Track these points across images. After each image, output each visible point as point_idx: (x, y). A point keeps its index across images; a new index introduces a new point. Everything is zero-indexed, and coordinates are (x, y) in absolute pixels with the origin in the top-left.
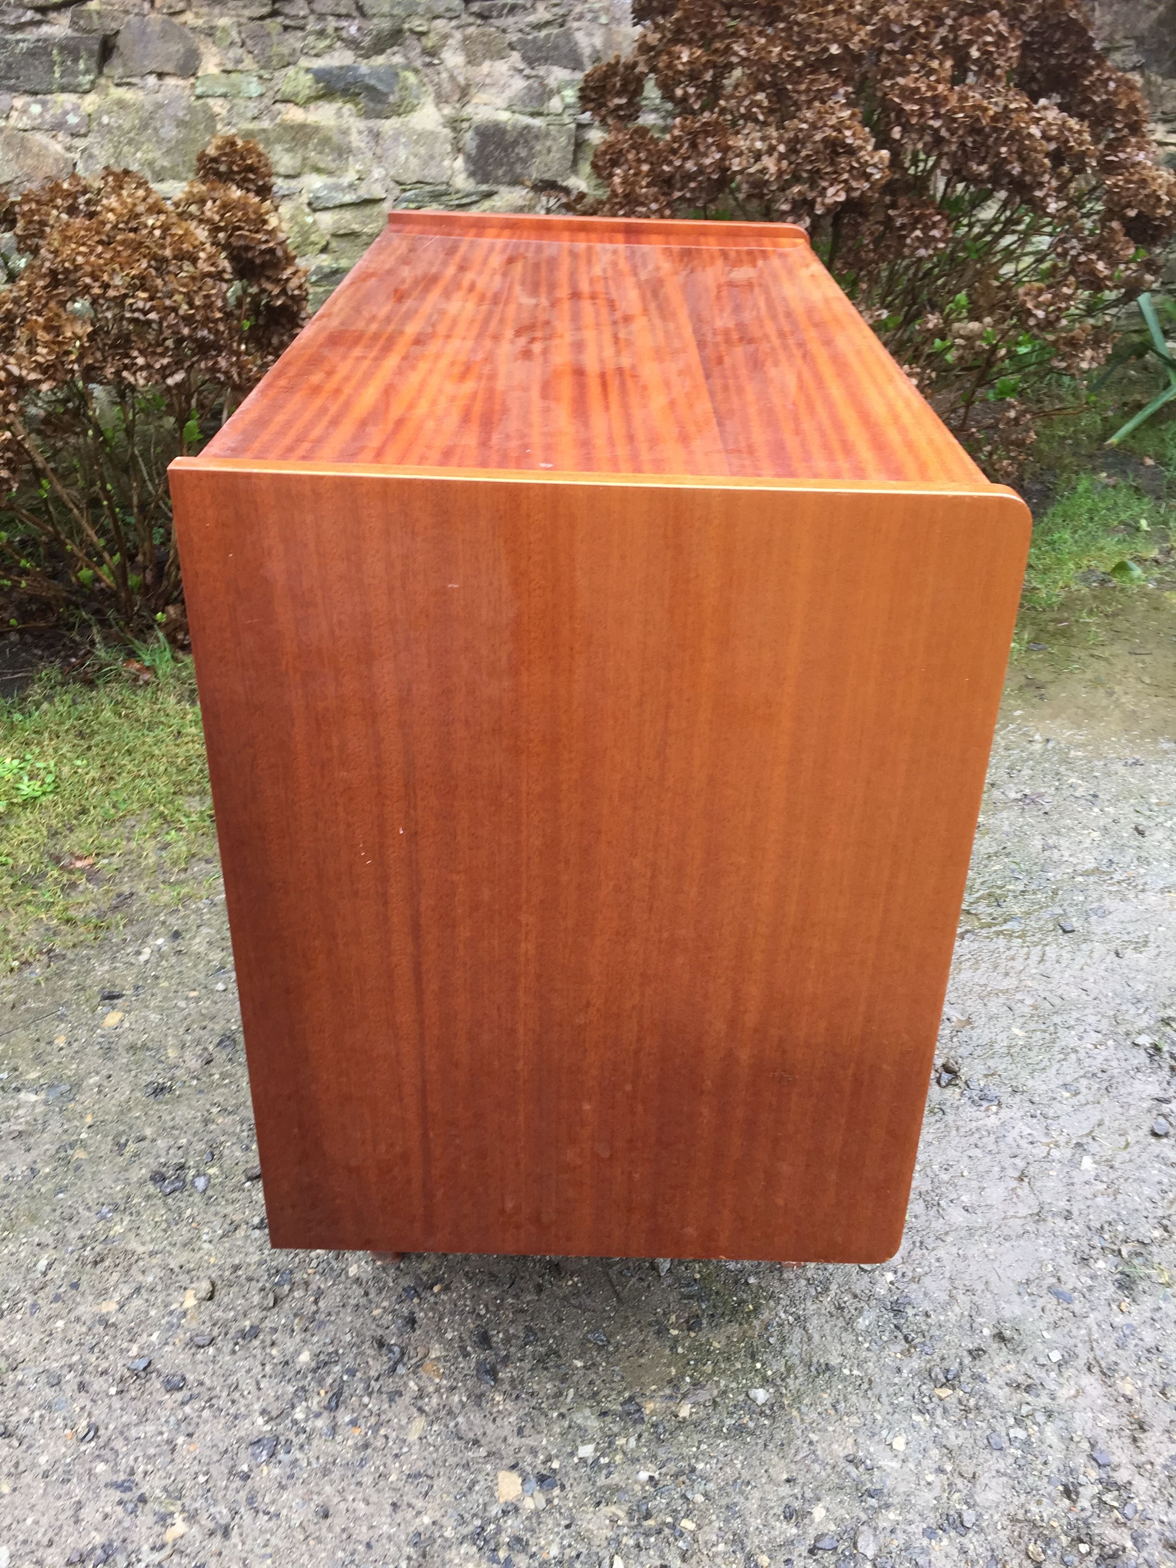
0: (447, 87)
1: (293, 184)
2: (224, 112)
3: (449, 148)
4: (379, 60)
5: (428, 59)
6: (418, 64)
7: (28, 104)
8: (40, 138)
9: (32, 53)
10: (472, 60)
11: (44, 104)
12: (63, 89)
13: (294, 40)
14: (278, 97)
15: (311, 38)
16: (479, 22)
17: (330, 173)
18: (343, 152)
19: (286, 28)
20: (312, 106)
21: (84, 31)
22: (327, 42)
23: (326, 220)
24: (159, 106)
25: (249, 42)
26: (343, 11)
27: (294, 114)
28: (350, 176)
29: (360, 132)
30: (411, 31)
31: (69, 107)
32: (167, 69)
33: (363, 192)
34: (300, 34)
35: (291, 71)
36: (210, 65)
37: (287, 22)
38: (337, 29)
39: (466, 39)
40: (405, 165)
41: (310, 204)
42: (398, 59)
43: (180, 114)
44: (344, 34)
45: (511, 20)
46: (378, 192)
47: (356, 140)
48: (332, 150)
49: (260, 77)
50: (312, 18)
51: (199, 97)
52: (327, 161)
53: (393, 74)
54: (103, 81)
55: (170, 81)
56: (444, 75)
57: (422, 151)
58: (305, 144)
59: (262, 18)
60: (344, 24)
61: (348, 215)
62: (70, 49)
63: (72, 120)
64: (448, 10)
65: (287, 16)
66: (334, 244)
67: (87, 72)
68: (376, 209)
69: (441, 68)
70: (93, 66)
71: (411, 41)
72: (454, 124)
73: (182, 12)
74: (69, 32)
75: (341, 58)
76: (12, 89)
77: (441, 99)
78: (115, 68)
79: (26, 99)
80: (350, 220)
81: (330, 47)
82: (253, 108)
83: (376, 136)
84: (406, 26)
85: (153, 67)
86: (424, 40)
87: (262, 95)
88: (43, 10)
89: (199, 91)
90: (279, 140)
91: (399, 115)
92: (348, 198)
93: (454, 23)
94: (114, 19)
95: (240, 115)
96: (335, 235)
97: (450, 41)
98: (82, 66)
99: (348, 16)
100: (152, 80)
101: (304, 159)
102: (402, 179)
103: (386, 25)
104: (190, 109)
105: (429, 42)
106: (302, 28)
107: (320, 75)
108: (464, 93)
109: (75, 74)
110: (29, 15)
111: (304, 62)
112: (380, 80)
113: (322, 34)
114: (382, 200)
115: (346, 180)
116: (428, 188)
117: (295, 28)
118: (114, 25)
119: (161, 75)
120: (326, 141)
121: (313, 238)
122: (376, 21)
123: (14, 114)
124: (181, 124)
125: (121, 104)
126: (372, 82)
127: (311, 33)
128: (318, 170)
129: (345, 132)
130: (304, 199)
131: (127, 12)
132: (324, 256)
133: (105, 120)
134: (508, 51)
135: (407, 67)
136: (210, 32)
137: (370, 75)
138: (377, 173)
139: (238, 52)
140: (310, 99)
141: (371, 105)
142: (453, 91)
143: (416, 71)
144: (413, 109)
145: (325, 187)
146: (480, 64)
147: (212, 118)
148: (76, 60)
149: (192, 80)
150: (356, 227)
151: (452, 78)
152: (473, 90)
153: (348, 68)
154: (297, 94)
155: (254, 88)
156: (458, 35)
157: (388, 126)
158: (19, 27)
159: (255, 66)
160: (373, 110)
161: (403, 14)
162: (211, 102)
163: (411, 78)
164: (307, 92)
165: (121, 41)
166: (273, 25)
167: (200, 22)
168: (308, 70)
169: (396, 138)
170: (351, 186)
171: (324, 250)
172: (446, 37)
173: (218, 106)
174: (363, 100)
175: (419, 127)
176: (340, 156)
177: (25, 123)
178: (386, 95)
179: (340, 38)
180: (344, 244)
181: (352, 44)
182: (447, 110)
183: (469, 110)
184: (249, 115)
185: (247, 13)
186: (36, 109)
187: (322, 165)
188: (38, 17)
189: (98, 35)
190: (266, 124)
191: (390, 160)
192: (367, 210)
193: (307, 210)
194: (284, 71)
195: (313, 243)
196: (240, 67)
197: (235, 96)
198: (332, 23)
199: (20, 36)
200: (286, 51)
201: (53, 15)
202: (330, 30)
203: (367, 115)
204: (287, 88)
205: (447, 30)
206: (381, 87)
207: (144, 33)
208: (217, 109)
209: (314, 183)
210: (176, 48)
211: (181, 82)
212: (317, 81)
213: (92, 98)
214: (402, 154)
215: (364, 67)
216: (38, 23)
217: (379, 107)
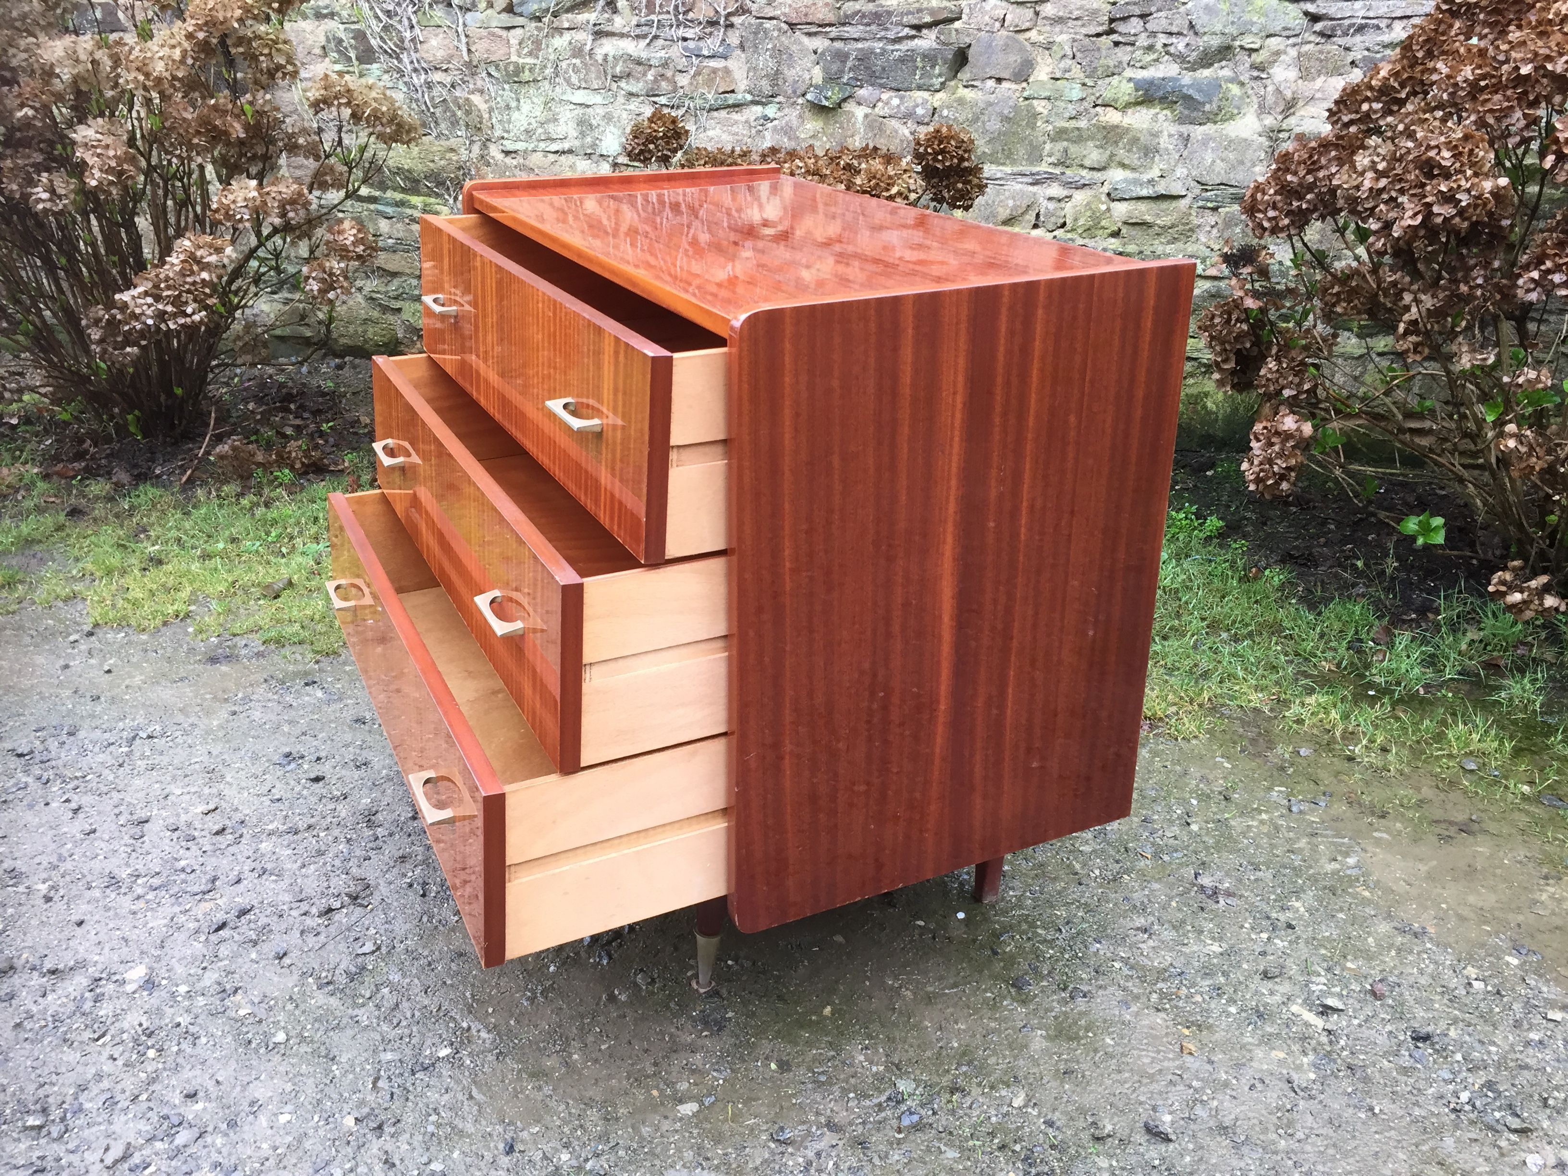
0: (1270, 99)
1: (1097, 175)
2: (1045, 112)
3: (1263, 155)
4: (1206, 73)
5: (1256, 74)
6: (1244, 78)
7: (891, 98)
8: (894, 123)
9: (902, 60)
10: (1305, 75)
11: (902, 98)
12: (920, 88)
13: (1124, 55)
14: (1099, 102)
15: (1139, 53)
16: (1318, 40)
17: (1134, 169)
18: (1150, 152)
19: (1117, 44)
20: (1130, 111)
21: (944, 44)
22: (1155, 56)
23: (1121, 210)
24: (990, 104)
25: (1078, 55)
26: (1175, 29)
27: (1112, 117)
28: (1155, 173)
29: (1170, 136)
30: (1242, 47)
31: (920, 101)
32: (1002, 76)
33: (1161, 189)
34: (1129, 48)
35: (1115, 80)
36: (1042, 73)
37: (1121, 39)
38: (1165, 45)
39: (1300, 55)
40: (1210, 168)
41: (1109, 195)
42: (1226, 73)
43: (1006, 112)
44: (1172, 49)
45: (1358, 38)
46: (1177, 189)
47: (1164, 142)
48: (1139, 149)
49: (1084, 85)
50: (1144, 35)
51: (1026, 99)
52: (1133, 159)
53: (1216, 85)
54: (953, 83)
55: (1005, 85)
56: (1270, 89)
57: (1231, 156)
58: (1116, 143)
59: (1098, 35)
60: (1174, 40)
61: (1142, 206)
62: (930, 58)
63: (920, 111)
64: (1286, 29)
65: (1120, 34)
66: (1124, 231)
67: (940, 75)
68: (1175, 204)
69: (1268, 82)
70: (945, 69)
71: (1242, 57)
72: (1273, 134)
73: (1028, 30)
74: (935, 45)
75: (1168, 69)
76: (883, 86)
77: (1263, 109)
78: (965, 75)
79: (892, 94)
80: (1144, 213)
81: (1157, 60)
82: (1071, 110)
83: (1186, 140)
84: (1237, 43)
85: (993, 73)
86: (1254, 55)
87: (1082, 99)
88: (918, 28)
89: (1026, 94)
90: (1091, 138)
91: (1215, 123)
92: (1144, 192)
93: (1292, 41)
94: (968, 35)
95: (1057, 114)
96: (1125, 223)
97: (1283, 57)
98: (937, 71)
99: (1179, 34)
100: (991, 83)
101: (1112, 155)
102: (1203, 180)
103: (1215, 42)
104: (1016, 107)
105: (1257, 58)
106: (1133, 45)
107: (1139, 85)
108: (1290, 107)
109: (931, 77)
110: (907, 31)
111: (1129, 73)
112: (1200, 91)
113: (1150, 48)
114: (1183, 197)
115: (1145, 177)
116: (1232, 190)
117: (1125, 44)
118: (968, 40)
119: (999, 80)
120: (1135, 140)
121: (1103, 223)
122: (1205, 38)
123: (880, 104)
124: (1006, 119)
125: (961, 101)
126: (1191, 92)
127: (1139, 48)
128: (1123, 166)
129: (1156, 135)
130: (1106, 189)
131: (979, 30)
132: (1113, 240)
133: (945, 113)
134: (1348, 68)
135: (1231, 81)
136: (1048, 47)
137: (1189, 86)
138: (1181, 172)
139: (1068, 62)
140: (1128, 105)
141: (1186, 112)
142: (1276, 103)
143: (1242, 84)
144: (1232, 117)
145: (1125, 180)
146: (1314, 79)
147: (1036, 115)
148: (933, 67)
149: (1024, 85)
150: (1148, 218)
151: (1278, 91)
152: (1301, 103)
153: (1171, 79)
154: (1116, 100)
155: (1076, 92)
156: (1293, 52)
157: (1198, 132)
158: (898, 40)
159: (1082, 75)
160: (1188, 116)
161: (1235, 33)
162: (1035, 102)
163: (1235, 90)
164: (1126, 98)
165: (971, 53)
166: (1106, 41)
167: (1041, 38)
168: (1130, 80)
169: (1205, 142)
170: (1151, 182)
171: (1116, 234)
172: (1278, 53)
173: (1040, 106)
174: (1179, 108)
175: (1233, 135)
176: (1146, 155)
177: (887, 111)
178: (1204, 104)
179: (1167, 53)
180: (1134, 232)
181: (1179, 58)
182: (1269, 121)
183: (1292, 121)
184: (1067, 115)
185: (1084, 31)
186: (896, 102)
187: (1126, 162)
188: (913, 32)
189: (954, 47)
190: (1083, 123)
191: (1195, 162)
192: (1164, 205)
193: (1104, 198)
194: (1108, 80)
195: (1103, 228)
196: (1067, 75)
197: (1056, 99)
198: (1162, 39)
199: (897, 47)
200: (1111, 64)
201: (925, 31)
202: (1159, 46)
203: (1181, 120)
204: (1108, 95)
205: (1282, 47)
206: (1197, 96)
207: (990, 46)
208: (1039, 109)
209: (1116, 175)
210: (1014, 59)
211: (1014, 86)
212: (1137, 90)
213: (941, 95)
214: (1209, 157)
215: (1187, 78)
216: (913, 37)
217: (1195, 114)
